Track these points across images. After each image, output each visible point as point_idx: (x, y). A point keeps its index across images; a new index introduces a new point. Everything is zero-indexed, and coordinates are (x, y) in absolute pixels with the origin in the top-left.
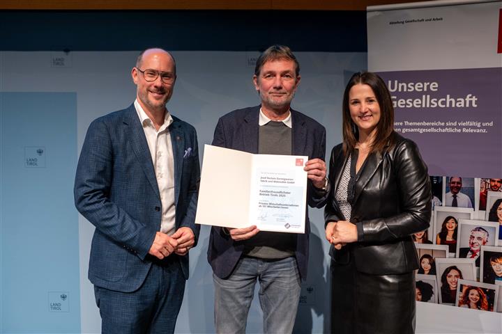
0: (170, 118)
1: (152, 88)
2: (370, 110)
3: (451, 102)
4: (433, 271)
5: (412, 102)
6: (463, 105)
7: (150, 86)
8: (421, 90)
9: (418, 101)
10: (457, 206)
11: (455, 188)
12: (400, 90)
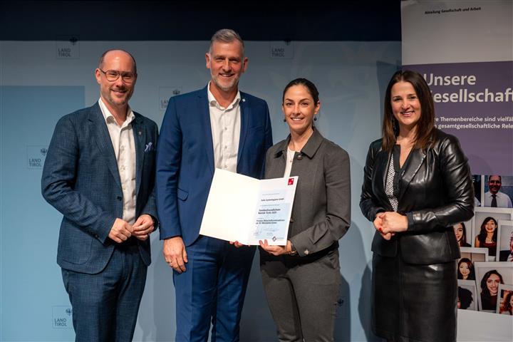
0: (132, 115)
1: (114, 87)
2: (412, 106)
3: (489, 97)
4: (472, 276)
5: (449, 97)
6: (502, 100)
7: (112, 85)
8: (458, 84)
9: (454, 96)
10: (496, 206)
11: (495, 187)
12: (436, 84)
